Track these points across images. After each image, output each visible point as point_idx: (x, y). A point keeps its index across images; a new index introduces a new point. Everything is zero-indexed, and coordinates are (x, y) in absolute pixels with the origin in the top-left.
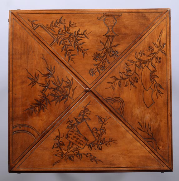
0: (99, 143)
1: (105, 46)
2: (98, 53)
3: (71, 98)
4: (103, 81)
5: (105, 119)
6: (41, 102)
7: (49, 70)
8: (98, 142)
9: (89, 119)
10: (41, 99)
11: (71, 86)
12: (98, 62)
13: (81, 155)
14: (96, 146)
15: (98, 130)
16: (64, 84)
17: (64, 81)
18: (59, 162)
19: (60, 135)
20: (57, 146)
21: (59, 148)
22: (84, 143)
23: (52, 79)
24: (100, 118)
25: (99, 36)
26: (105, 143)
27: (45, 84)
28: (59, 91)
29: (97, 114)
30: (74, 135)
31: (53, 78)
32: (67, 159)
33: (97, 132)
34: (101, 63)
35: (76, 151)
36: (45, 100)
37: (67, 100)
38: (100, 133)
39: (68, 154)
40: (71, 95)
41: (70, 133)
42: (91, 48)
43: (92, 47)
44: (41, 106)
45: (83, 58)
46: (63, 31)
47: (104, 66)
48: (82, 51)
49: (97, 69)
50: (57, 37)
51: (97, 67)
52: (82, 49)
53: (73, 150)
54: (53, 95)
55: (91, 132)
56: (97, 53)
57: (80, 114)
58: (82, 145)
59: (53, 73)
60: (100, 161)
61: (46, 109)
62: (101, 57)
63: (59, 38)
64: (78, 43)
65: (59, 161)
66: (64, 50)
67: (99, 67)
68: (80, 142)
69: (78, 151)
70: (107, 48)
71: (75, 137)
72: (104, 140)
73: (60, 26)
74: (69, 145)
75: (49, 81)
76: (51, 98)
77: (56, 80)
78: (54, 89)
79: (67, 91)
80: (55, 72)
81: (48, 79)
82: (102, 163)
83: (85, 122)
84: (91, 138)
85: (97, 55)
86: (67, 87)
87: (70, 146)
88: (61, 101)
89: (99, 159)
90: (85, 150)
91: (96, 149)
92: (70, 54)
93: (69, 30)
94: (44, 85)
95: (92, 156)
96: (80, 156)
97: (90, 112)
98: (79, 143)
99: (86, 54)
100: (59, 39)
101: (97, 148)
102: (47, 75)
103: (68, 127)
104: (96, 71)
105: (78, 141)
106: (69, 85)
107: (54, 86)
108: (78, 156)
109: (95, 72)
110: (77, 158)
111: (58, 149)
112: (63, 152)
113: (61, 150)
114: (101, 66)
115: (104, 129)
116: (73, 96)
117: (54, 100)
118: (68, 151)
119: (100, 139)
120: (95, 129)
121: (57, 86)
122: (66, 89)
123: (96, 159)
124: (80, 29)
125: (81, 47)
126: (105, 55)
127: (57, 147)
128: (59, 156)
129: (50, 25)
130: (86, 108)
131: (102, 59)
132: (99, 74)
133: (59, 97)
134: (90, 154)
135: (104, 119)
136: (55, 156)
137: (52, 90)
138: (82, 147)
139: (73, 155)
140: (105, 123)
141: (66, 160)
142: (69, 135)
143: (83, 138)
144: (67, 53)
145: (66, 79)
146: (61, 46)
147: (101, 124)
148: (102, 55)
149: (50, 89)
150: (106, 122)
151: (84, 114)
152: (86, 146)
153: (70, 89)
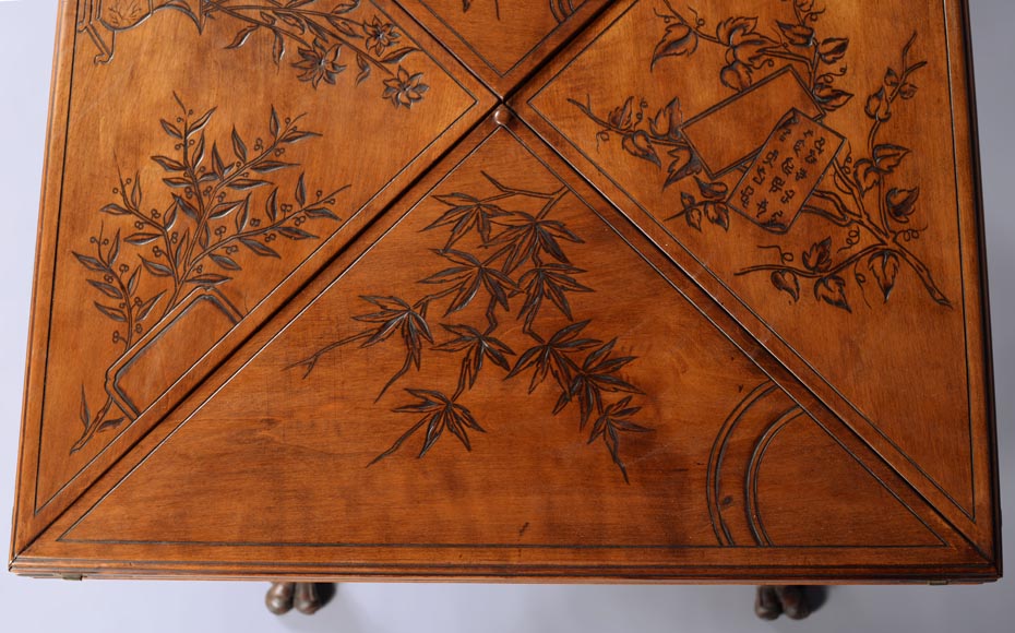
0: (807, 55)
1: (259, 24)
2: (297, 59)
3: (551, 204)
4: (457, 34)
5: (673, 21)
6: (573, 373)
7: (385, 326)
8: (802, 59)
9: (670, 104)
10: (555, 375)
11: (479, 206)
12: (349, 60)
13: (879, 147)
14: (824, 68)
15: (736, 60)
16: (468, 242)
17: (451, 241)
18: (925, 274)
19: (768, 267)
20: (831, 283)
21: (842, 274)
22: (810, 133)
23: (435, 311)
24: (667, 48)
25: (202, 53)
26: (808, 23)
27: (464, 352)
28: (507, 272)
29: (645, 66)
30: (767, 185)
31: (430, 305)
32: (906, 227)
33: (745, 65)
34: (351, 41)
35: (856, 174)
36: (558, 350)
37: (562, 228)
38: (753, 49)
39: (875, 218)
40: (535, 206)
41: (752, 210)
42: (268, 96)
43: (261, 88)
44: (597, 378)
45: (322, 139)
46: (156, 250)
47: (370, 30)
48: (280, 146)
49: (386, 65)
50: (193, 280)
51: (375, 62)
52: (267, 141)
53: (852, 193)
54: (529, 308)
55: (746, 99)
56: (294, 65)
57: (646, 155)
58: (821, 141)
59: (401, 304)
60: (908, 46)
61: (617, 347)
62: (319, 41)
63: (195, 274)
64: (231, 166)
65: (922, 269)
66: (271, 245)
67: (374, 56)
68: (804, 152)
69: (856, 166)
70: (270, 13)
71: (777, 184)
72: (790, 27)
73: (125, 267)
74: (826, 215)
75: (447, 327)
76: (548, 318)
77: (445, 286)
78: (497, 297)
79: (512, 227)
80: (398, 292)
81: (434, 335)
82: (920, 36)
83: (687, 124)
84: (782, 95)
85: (307, 64)
86: (483, 226)
87: (830, 207)
88: (566, 260)
89: (896, 53)
90: (849, 127)
91: (844, 71)
92: (297, 207)
93: (155, 213)
94: (472, 355)
95: (882, 88)
96: (883, 157)
97: (631, 98)
98: (810, 159)
99: (301, 125)
100: (204, 272)
101: (834, 61)
102: (412, 337)
103: (718, 221)
104: (400, 68)
105: (797, 164)
106: (479, 214)
107: (479, 298)
108: (884, 165)
109: (403, 77)
110: (898, 171)
111: (848, 274)
112: (866, 251)
113: (855, 259)
114: (372, 42)
115: (729, 25)
116: (539, 195)
117: (563, 300)
118: (862, 223)
119: (782, 49)
120: (728, 76)
121: (475, 284)
122: (495, 230)
123: (897, 69)
124: (153, 158)
125: (258, 146)
126: (309, 22)
127: (841, 283)
128: (889, 269)
129: (115, 325)
130: (612, 124)
131: (329, 38)
132: (414, 54)
133: (539, 270)
134: (869, 99)
135: (668, 31)
136: (891, 292)
137: (499, 310)
138: (832, 143)
139: (884, 191)
140: (693, 24)
141: (914, 233)
142: (767, 216)
143: (782, 140)
144: (289, 223)
145: (441, 236)
146: (243, 255)
147: (701, 42)
148: (309, 36)
149: (494, 323)
150: (690, 18)
151: (642, 132)
152: (826, 121)
153: (497, 211)
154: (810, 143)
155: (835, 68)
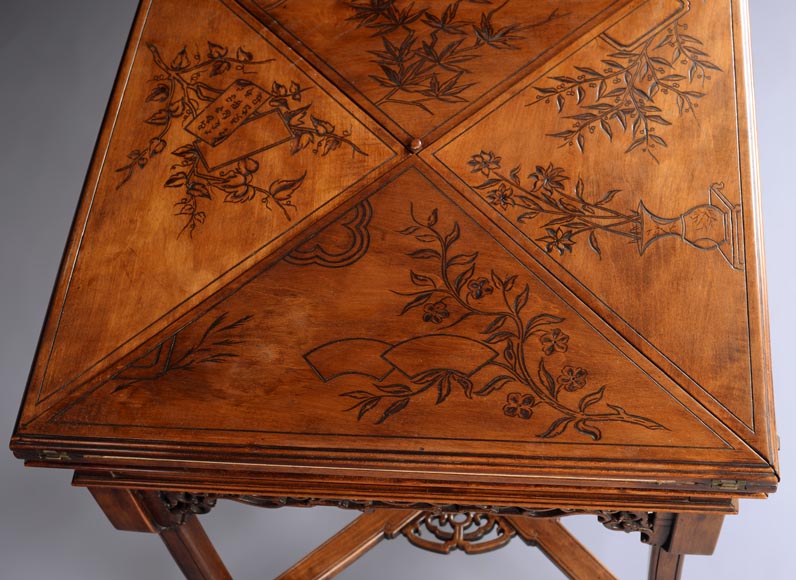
0: (196, 178)
1: (596, 205)
2: (566, 183)
3: (388, 98)
4: (443, 194)
5: (285, 202)
6: (386, 12)
7: (504, 34)
8: (200, 176)
9: (297, 151)
10: (397, 11)
11: (437, 96)
12: (525, 181)
13: (163, 124)
14: (186, 170)
15: (245, 176)
16: (445, 76)
17: (458, 77)
18: (157, 59)
19: (254, 63)
20: (216, 55)
21: (207, 60)
22: (206, 133)
23: (471, 41)
24: (292, 185)
25: (639, 186)
26: (189, 197)
27: (453, 21)
28: (422, 61)
29: (310, 175)
30: (243, 105)
31: (473, 44)
32: (161, 82)
33: (240, 173)
34: (524, 194)
35: (183, 110)
36: (393, 22)
37: (383, 84)
38: (232, 182)
39: (179, 86)
40: (399, 95)
41: (256, 91)
42: (586, 159)
43: (591, 163)
44: (371, 10)
45: (546, 132)
46: (662, 71)
47: (509, 201)
48: (577, 129)
49: (497, 177)
50: (635, 55)
51: (507, 181)
52: (586, 132)
53: (189, 100)
54: (408, 43)
55: (244, 153)
56: (567, 178)
57: (318, 121)
58: (200, 128)
59: (492, 45)
60: (125, 181)
61: (357, 24)
62: (549, 194)
63: (633, 58)
64: (611, 117)
66: (581, 73)
67: (506, 183)
68: (213, 122)
69: (182, 114)
70: (587, 213)
71: (236, 105)
72: (204, 195)
73: (683, 62)
74: (209, 88)
75: (463, 33)
76: (398, 39)
77: (464, 53)
78: (429, 49)
79: (417, 84)
80: (495, 51)
81: (472, 28)
82: (114, 187)
83: (288, 139)
84: (218, 155)
85: (559, 178)
86: (435, 86)
87: (205, 92)
88: (382, 67)
89: (134, 178)
90: (179, 135)
91: (173, 168)
92: (564, 94)
93: (666, 92)
94: (448, 20)
95: (150, 157)
96: (165, 117)
97: (324, 155)
98: (210, 118)
99: (562, 141)
100: (627, 60)
101: (178, 174)
102: (486, 27)
103: (279, 86)
104: (487, 176)
105: (220, 116)
106: (437, 91)
107: (439, 49)
108: (164, 114)
109: (486, 171)
110: (156, 110)
111: (204, 58)
112: (190, 70)
113: (196, 67)
114: (508, 193)
115: (245, 198)
116: (396, 101)
117: (387, 47)
118: (188, 84)
119: (212, 182)
120: (253, 166)
121: (442, 55)
122: (427, 83)
123: (137, 167)
124: (670, 124)
125: (593, 128)
126: (556, 206)
127: (211, 56)
128: (178, 62)
129: (686, 33)
130: (338, 140)
131: (540, 196)
132: (477, 185)
133: (399, 60)
134: (161, 151)
135: (289, 196)
136: (180, 50)
137: (429, 41)
138: (194, 127)
139: (168, 100)
140: (270, 199)
141: (156, 78)
142: (247, 89)
143: (226, 130)
144: (567, 85)
145: (464, 80)
146: (600, 67)
147: (267, 189)
148: (556, 196)
149: (433, 35)
150: (272, 203)
151: (319, 135)
152: (194, 138)
153: (425, 93)
154: (208, 127)
155: (179, 169)
